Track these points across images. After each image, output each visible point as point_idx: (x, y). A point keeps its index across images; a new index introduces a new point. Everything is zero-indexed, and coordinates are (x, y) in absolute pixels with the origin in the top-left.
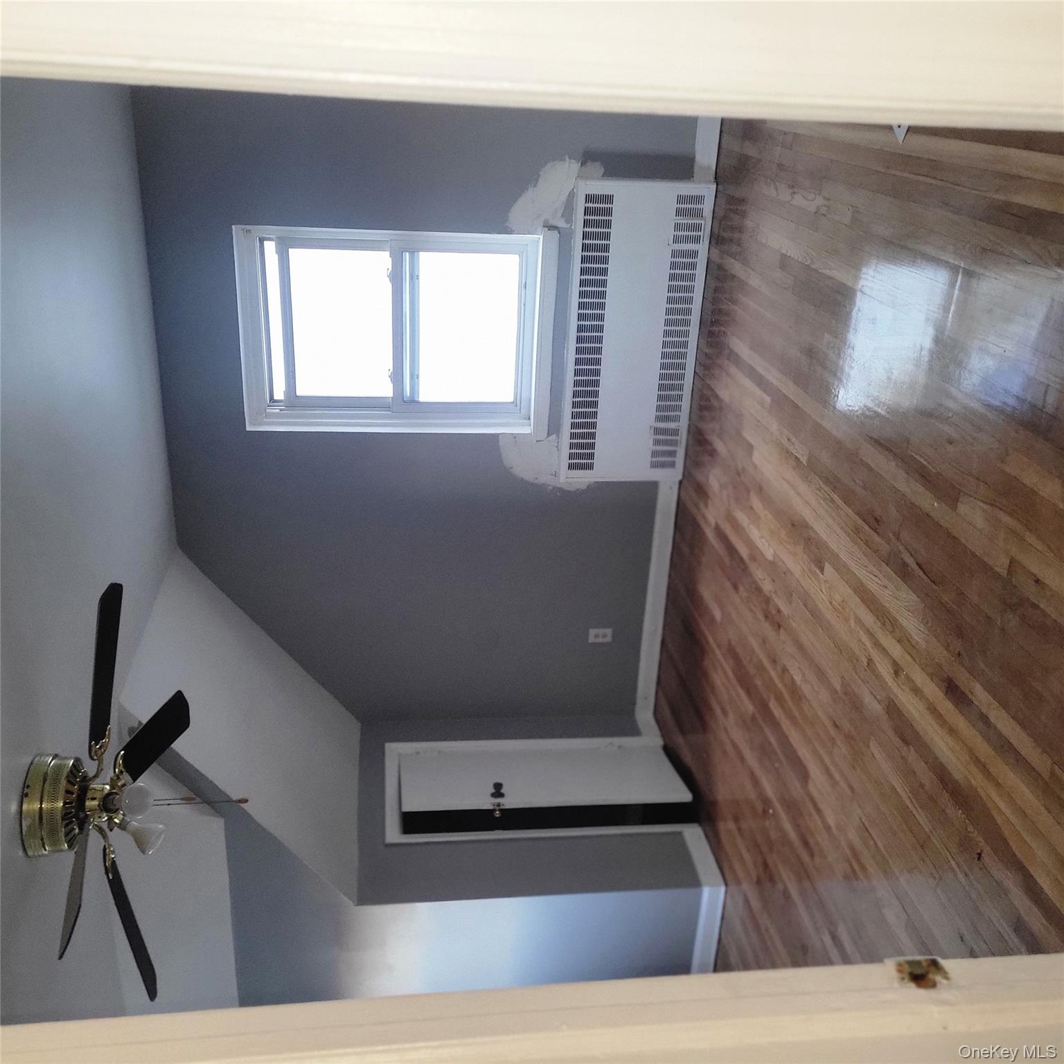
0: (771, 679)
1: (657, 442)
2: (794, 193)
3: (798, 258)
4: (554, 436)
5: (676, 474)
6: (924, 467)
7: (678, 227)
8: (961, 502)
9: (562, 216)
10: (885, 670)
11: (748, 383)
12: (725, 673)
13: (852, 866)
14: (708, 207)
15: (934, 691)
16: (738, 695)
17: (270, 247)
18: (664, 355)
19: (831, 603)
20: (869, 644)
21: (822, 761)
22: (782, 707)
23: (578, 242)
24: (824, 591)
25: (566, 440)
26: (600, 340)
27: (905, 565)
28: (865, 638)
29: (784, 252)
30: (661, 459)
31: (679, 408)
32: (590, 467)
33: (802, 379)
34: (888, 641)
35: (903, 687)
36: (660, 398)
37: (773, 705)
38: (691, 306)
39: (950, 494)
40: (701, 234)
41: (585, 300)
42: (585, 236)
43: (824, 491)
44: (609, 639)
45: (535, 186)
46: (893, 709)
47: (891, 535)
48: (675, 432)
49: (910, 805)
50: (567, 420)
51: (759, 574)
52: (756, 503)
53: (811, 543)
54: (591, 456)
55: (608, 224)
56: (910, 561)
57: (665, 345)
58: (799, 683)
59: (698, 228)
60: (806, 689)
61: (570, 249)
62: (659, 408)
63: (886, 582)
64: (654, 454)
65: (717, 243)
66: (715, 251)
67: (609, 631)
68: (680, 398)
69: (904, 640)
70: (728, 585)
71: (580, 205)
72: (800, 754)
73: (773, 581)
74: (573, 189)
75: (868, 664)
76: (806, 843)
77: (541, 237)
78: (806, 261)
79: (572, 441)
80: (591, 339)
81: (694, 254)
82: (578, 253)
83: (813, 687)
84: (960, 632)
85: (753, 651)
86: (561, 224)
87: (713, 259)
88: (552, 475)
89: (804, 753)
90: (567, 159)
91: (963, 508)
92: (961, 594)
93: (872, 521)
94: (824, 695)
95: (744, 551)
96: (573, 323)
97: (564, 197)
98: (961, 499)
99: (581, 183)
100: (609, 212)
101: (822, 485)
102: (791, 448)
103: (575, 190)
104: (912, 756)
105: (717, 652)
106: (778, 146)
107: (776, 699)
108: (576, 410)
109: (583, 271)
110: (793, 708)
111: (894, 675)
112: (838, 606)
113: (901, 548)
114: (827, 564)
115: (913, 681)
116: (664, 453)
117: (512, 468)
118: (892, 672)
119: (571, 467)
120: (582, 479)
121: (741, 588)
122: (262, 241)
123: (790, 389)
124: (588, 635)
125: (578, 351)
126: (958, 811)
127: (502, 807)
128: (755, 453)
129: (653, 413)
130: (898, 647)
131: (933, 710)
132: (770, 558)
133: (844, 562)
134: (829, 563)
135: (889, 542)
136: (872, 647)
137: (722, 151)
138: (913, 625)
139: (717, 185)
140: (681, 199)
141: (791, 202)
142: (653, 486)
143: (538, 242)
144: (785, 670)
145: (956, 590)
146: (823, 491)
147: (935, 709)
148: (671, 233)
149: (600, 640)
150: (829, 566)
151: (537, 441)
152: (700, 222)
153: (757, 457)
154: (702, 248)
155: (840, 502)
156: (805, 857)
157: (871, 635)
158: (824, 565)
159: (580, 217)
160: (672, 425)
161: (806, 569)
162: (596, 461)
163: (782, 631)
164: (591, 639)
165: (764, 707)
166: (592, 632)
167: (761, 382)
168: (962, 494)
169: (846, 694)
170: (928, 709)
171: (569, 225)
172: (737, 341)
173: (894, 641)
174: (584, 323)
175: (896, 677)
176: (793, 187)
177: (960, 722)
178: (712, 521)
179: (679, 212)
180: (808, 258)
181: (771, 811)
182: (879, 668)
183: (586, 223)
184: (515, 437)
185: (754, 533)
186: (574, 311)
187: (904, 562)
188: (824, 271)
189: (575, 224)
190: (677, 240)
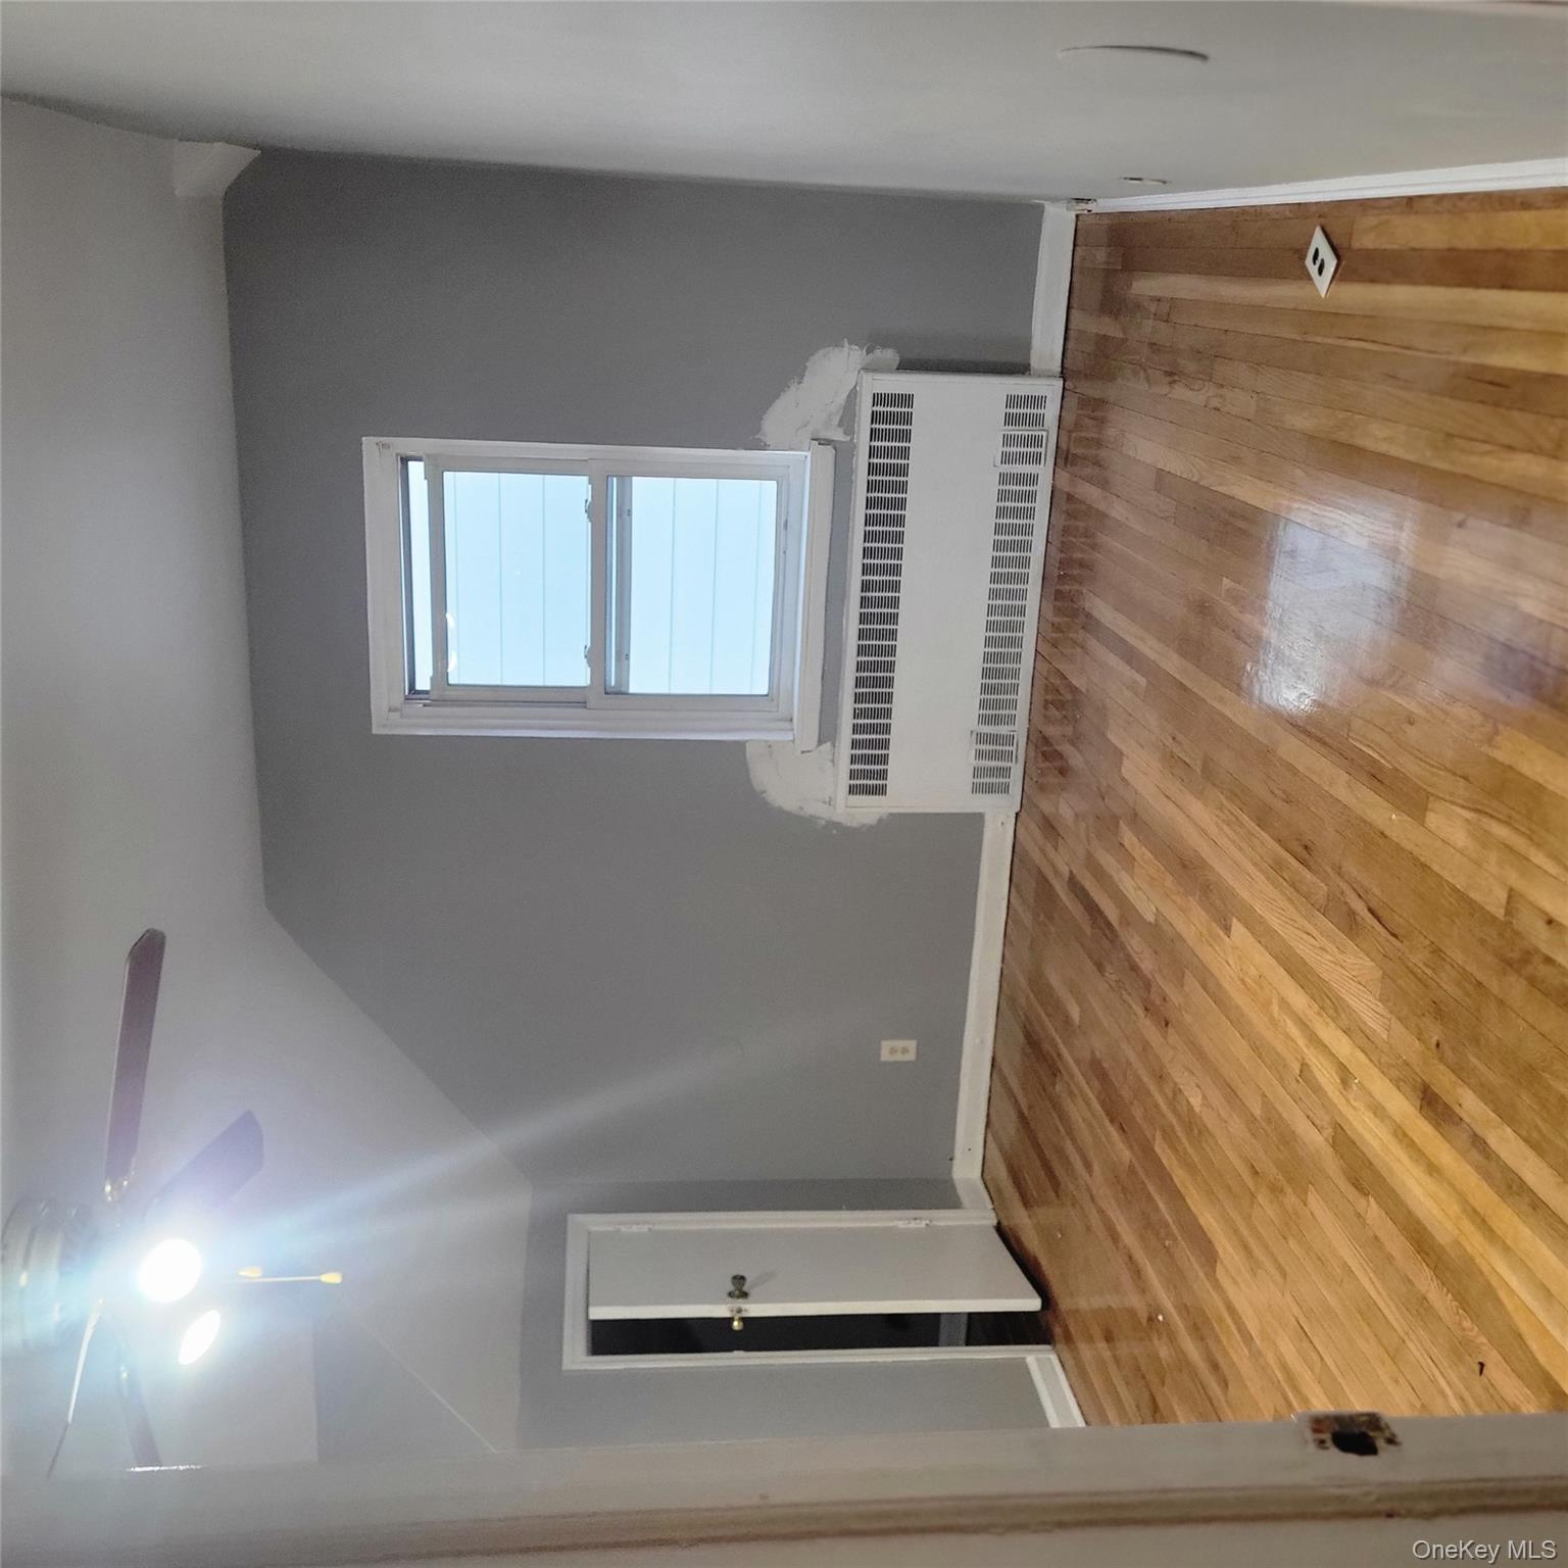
0: (1156, 1106)
1: (980, 755)
2: (1175, 381)
3: (1181, 472)
4: (828, 745)
5: (1011, 802)
6: (1375, 761)
7: (1008, 440)
8: (1432, 810)
9: (840, 425)
10: (1326, 1076)
11: (1113, 660)
12: (1088, 1104)
13: (1286, 1398)
14: (1051, 412)
15: (1401, 1106)
16: (1107, 1135)
17: (416, 470)
18: (990, 626)
19: (1242, 980)
20: (1301, 1042)
21: (1236, 1231)
22: (1175, 1150)
23: (862, 461)
24: (1231, 963)
25: (845, 751)
26: (895, 602)
27: (1352, 914)
28: (1294, 1031)
29: (1159, 466)
30: (987, 782)
31: (1014, 704)
32: (880, 791)
33: (1192, 648)
34: (1330, 1034)
35: (1355, 1104)
36: (985, 689)
37: (1160, 1148)
38: (1028, 554)
39: (1414, 801)
40: (1043, 450)
41: (873, 545)
42: (873, 452)
43: (1229, 811)
44: (911, 1056)
45: (800, 383)
46: (1343, 1141)
47: (1329, 870)
48: (1010, 740)
49: (1373, 1293)
50: (847, 721)
51: (1135, 944)
52: (1128, 837)
53: (1211, 891)
54: (883, 775)
55: (906, 436)
56: (1359, 907)
57: (991, 610)
58: (1197, 1109)
59: (1036, 441)
60: (1209, 1119)
61: (851, 472)
62: (983, 704)
63: (1324, 942)
64: (977, 772)
65: (1066, 464)
66: (1064, 475)
67: (912, 1045)
68: (1015, 688)
69: (1354, 1030)
70: (1090, 966)
71: (866, 409)
72: (1202, 1221)
73: (1156, 953)
74: (855, 387)
75: (1301, 1072)
76: (1215, 1367)
77: (809, 454)
78: (1193, 476)
79: (854, 752)
80: (882, 602)
81: (1033, 479)
82: (862, 477)
83: (1219, 1115)
84: (1438, 1011)
85: (1129, 1064)
86: (839, 436)
87: (1059, 487)
88: (825, 802)
89: (1208, 1219)
90: (846, 344)
91: (1432, 819)
92: (1436, 951)
93: (1300, 850)
94: (1237, 1126)
95: (1111, 912)
96: (856, 578)
97: (842, 398)
98: (1430, 806)
99: (867, 377)
100: (907, 419)
101: (1225, 802)
102: (1177, 751)
103: (858, 388)
104: (1373, 1210)
105: (1075, 1070)
106: (1149, 318)
107: (1164, 1138)
108: (860, 706)
109: (870, 503)
110: (1190, 1150)
111: (1340, 1086)
112: (1254, 985)
113: (1344, 886)
114: (1235, 920)
115: (1370, 1094)
116: (992, 772)
117: (764, 792)
118: (1338, 1081)
119: (852, 790)
120: (869, 810)
121: (1109, 969)
122: (405, 460)
123: (1172, 663)
124: (879, 1049)
125: (863, 619)
126: (1447, 1295)
127: (745, 1315)
128: (1126, 762)
129: (975, 711)
130: (1345, 1039)
131: (1401, 1135)
132: (1150, 918)
133: (1260, 915)
134: (1239, 920)
135: (1325, 879)
136: (1306, 1046)
137: (1072, 333)
138: (1367, 1008)
139: (1064, 381)
140: (1012, 401)
141: (1170, 396)
142: (976, 821)
143: (804, 461)
144: (1177, 1092)
145: (1430, 946)
146: (1226, 812)
147: (1405, 1135)
148: (999, 449)
149: (899, 1057)
150: (1238, 924)
151: (803, 752)
152: (1040, 433)
153: (1128, 769)
154: (1044, 471)
155: (1252, 825)
156: (1215, 1388)
157: (1303, 1025)
158: (1231, 922)
159: (864, 426)
160: (1003, 730)
161: (1205, 932)
162: (890, 782)
163: (1170, 1030)
164: (885, 1056)
165: (1147, 1151)
166: (886, 1045)
167: (1131, 656)
168: (1431, 799)
169: (1269, 1121)
170: (1395, 1135)
171: (848, 438)
172: (1097, 601)
173: (1340, 1033)
174: (871, 578)
175: (1345, 1089)
176: (1171, 374)
177: (1445, 1154)
178: (1065, 870)
179: (1010, 420)
180: (1195, 471)
181: (1160, 1318)
182: (1318, 1077)
183: (874, 434)
184: (770, 746)
185: (1127, 884)
186: (856, 560)
187: (1350, 909)
188: (1219, 489)
189: (858, 435)
190: (1006, 459)
